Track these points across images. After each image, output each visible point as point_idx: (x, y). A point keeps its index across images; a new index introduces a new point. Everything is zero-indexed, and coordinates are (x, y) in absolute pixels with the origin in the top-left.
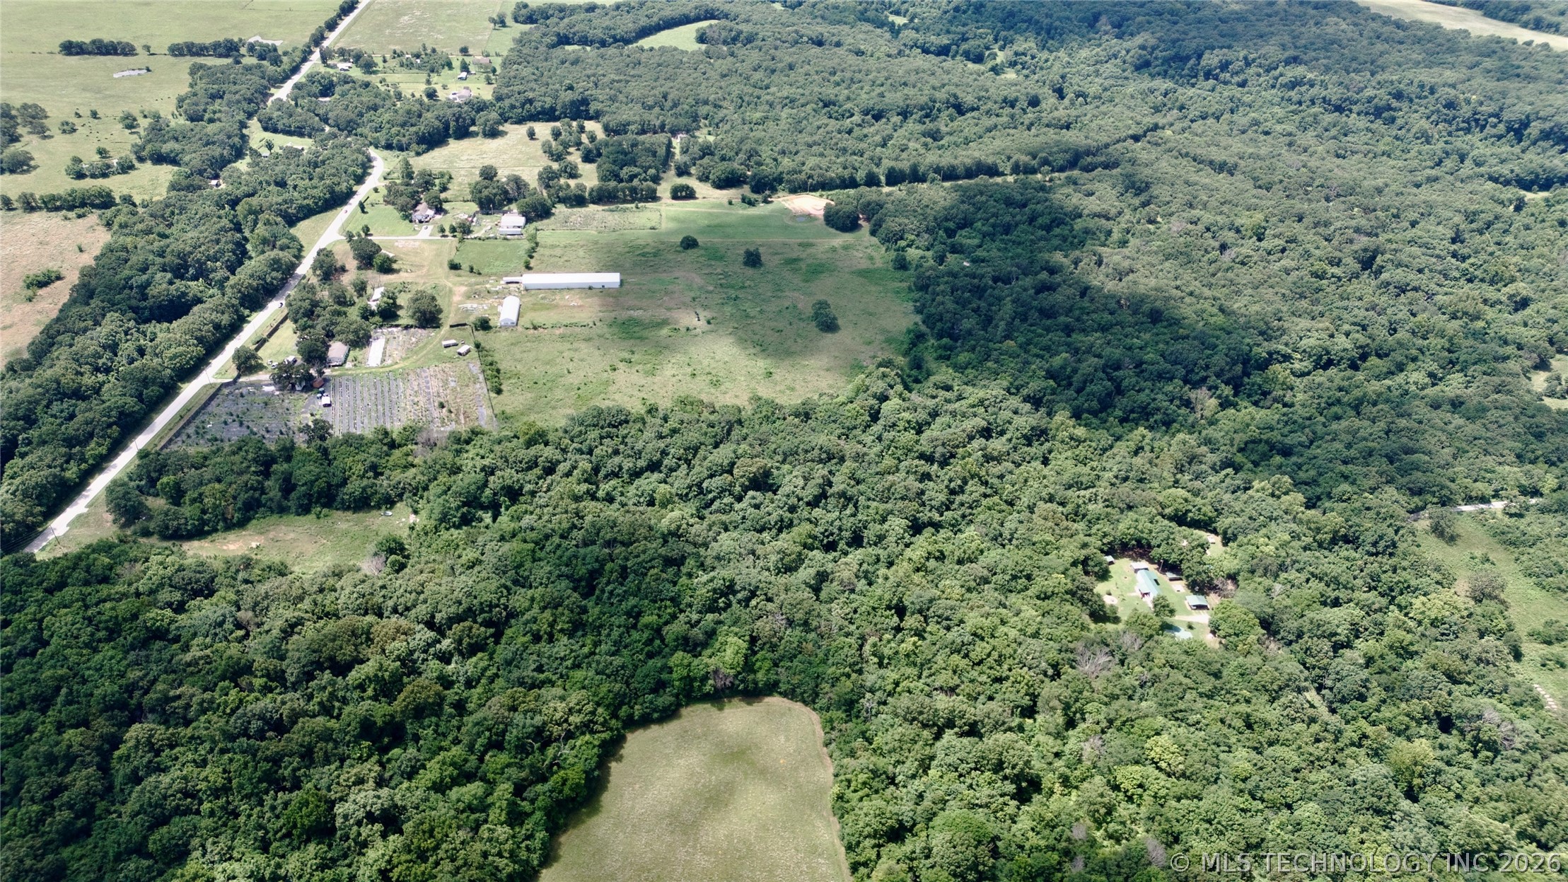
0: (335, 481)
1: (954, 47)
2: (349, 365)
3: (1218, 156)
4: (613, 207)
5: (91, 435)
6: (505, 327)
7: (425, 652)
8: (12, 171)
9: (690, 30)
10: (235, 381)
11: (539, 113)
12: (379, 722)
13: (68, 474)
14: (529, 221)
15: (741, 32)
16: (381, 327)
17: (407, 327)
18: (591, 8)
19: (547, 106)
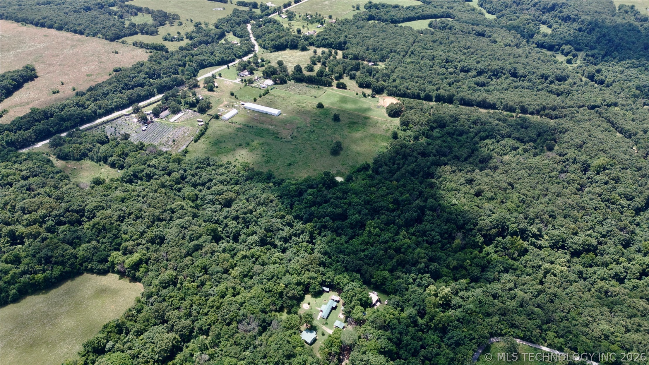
0: (108, 154)
1: (557, 47)
2: (164, 119)
3: (629, 126)
4: (310, 85)
5: (70, 119)
6: (223, 120)
7: (54, 218)
8: (151, 35)
9: (428, 21)
10: (129, 115)
11: (327, 45)
12: (17, 234)
13: (51, 129)
14: (276, 83)
15: (448, 25)
16: (187, 109)
17: (195, 111)
18: (396, 7)
19: (330, 42)
